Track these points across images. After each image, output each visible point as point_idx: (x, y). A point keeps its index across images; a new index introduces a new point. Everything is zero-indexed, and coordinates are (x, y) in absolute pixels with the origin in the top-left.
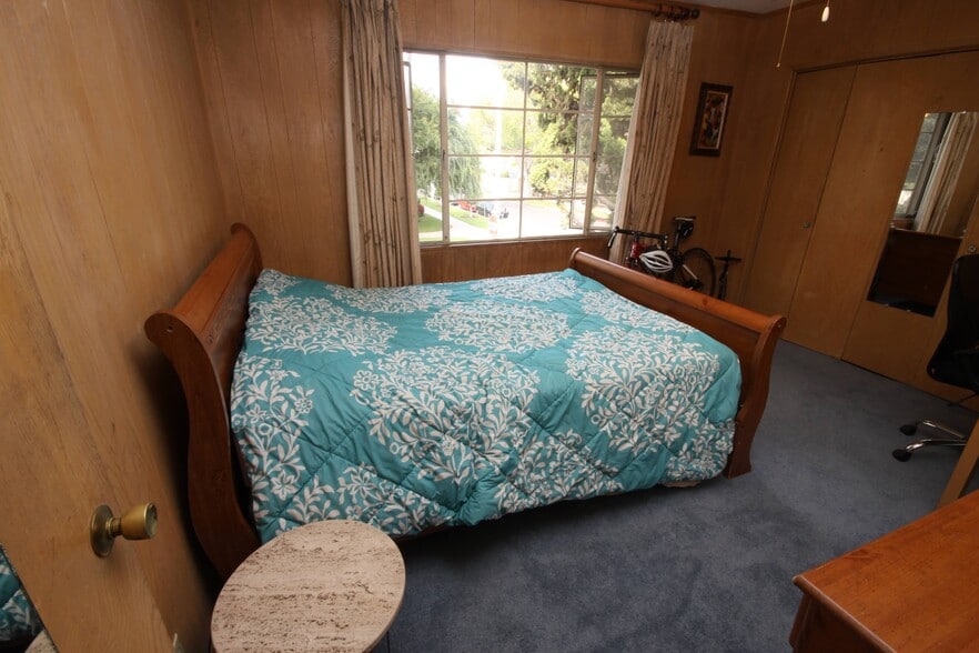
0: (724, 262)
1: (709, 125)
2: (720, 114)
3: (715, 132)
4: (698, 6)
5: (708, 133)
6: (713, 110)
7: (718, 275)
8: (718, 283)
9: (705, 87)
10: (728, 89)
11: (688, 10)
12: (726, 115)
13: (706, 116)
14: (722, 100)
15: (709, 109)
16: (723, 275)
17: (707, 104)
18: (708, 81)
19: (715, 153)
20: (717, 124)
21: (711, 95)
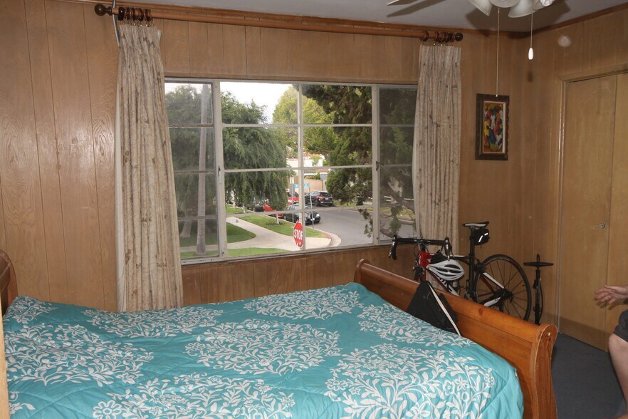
0: (534, 269)
1: (491, 132)
2: (501, 122)
3: (498, 138)
4: (461, 29)
5: (491, 138)
6: (493, 118)
7: (532, 282)
8: (533, 291)
9: (481, 98)
10: (505, 98)
11: (451, 35)
12: (507, 122)
13: (486, 123)
14: (501, 109)
15: (488, 118)
16: (537, 283)
17: (486, 113)
18: (482, 92)
19: (503, 157)
20: (500, 131)
21: (488, 105)
